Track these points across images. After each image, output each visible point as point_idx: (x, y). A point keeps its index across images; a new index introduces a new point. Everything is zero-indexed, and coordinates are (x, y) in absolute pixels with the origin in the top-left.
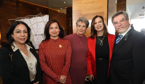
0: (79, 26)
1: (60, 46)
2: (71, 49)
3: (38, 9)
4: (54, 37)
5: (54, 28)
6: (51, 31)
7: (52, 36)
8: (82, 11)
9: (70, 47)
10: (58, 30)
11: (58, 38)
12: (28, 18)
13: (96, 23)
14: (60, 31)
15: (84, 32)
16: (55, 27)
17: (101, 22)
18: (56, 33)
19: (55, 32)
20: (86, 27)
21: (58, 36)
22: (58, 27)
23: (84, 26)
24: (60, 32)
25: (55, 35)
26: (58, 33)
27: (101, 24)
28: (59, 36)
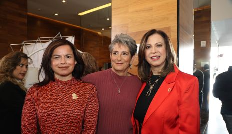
0: (115, 53)
1: (75, 96)
2: (98, 104)
3: (66, 30)
4: (62, 77)
5: (63, 57)
6: (56, 63)
7: (58, 74)
8: (128, 27)
9: (96, 99)
10: (71, 61)
11: (70, 79)
12: (39, 42)
13: (149, 47)
14: (76, 63)
15: (126, 65)
16: (65, 54)
17: (160, 46)
18: (67, 67)
19: (64, 66)
20: (130, 54)
21: (71, 75)
22: (72, 54)
23: (124, 53)
24: (76, 66)
25: (66, 72)
26: (71, 68)
27: (162, 50)
28: (73, 75)
